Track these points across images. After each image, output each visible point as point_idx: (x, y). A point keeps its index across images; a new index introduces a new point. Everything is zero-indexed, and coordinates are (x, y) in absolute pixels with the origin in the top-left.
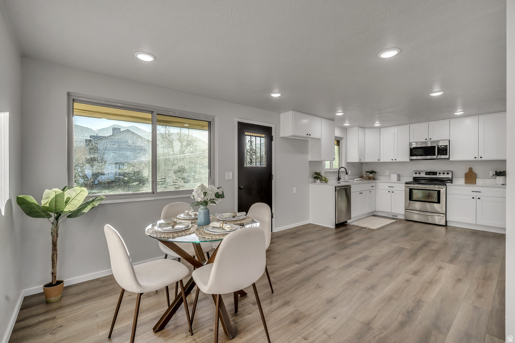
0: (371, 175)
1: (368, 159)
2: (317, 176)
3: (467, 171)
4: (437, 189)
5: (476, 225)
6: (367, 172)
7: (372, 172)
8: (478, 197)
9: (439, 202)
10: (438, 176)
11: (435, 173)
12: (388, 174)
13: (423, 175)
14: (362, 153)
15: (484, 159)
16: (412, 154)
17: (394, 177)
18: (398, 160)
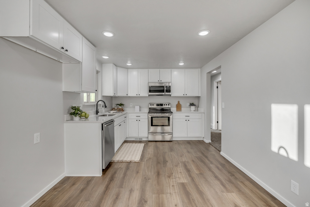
0: (120, 107)
1: (119, 94)
2: (75, 112)
3: (177, 103)
4: (168, 116)
5: (187, 137)
6: (117, 105)
7: (121, 105)
8: (188, 120)
9: (169, 125)
10: (164, 107)
11: (161, 105)
12: (132, 106)
13: (155, 106)
14: (116, 89)
15: (188, 95)
16: (150, 91)
17: (137, 108)
18: (141, 95)
